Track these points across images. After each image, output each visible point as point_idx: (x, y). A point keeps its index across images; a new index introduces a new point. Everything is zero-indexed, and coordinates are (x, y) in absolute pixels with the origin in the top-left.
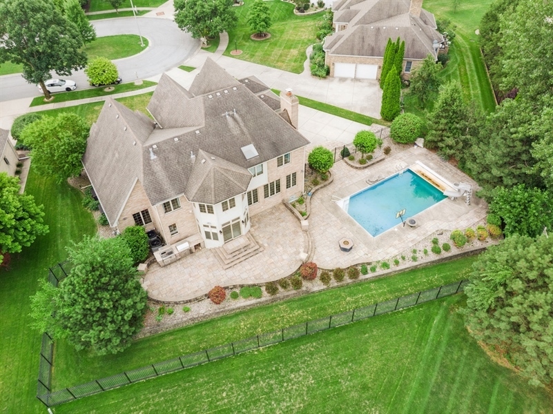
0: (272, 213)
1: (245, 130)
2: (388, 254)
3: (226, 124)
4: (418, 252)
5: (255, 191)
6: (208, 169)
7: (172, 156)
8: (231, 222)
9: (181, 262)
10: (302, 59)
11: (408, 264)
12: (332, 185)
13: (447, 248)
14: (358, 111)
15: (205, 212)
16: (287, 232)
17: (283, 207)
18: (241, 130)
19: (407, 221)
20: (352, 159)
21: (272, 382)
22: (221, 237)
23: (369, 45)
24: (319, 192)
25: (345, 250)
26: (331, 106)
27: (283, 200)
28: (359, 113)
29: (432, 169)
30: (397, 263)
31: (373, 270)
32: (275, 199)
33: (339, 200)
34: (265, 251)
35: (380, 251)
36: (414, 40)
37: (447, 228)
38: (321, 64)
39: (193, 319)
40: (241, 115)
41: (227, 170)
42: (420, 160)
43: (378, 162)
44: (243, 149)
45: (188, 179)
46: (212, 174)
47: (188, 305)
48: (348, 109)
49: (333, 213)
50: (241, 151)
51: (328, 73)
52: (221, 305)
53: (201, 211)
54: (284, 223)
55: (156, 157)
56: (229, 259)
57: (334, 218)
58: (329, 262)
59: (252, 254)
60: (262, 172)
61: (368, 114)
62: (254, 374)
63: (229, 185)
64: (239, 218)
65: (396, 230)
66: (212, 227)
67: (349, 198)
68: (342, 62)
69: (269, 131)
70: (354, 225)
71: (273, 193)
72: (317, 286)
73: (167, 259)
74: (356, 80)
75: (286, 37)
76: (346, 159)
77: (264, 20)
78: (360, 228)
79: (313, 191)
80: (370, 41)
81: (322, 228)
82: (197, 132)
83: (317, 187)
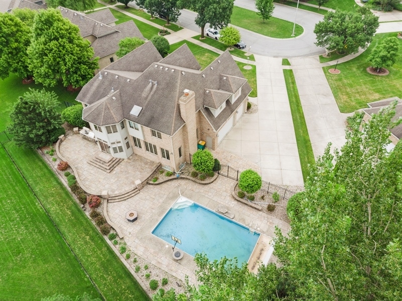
0: (146, 163)
1: (149, 97)
2: (136, 248)
5: (138, 140)
7: (107, 83)
8: (102, 141)
11: (131, 267)
12: (202, 187)
16: (131, 178)
21: (18, 219)
24: (187, 181)
27: (161, 163)
31: (116, 243)
34: (109, 174)
35: (137, 241)
40: (157, 88)
43: (251, 206)
44: (135, 106)
49: (167, 198)
52: (60, 172)
54: (139, 173)
56: (93, 160)
57: (162, 200)
59: (103, 169)
60: (138, 130)
62: (23, 209)
64: (107, 142)
65: (167, 246)
67: (194, 203)
69: (159, 109)
70: (159, 215)
71: (152, 152)
72: (88, 212)
75: (396, 82)
78: (157, 220)
79: (185, 176)
81: (148, 197)
82: (128, 80)
83: (191, 178)
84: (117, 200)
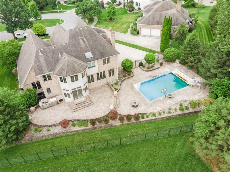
0: (101, 88)
1: (88, 45)
2: (156, 109)
3: (79, 42)
4: (171, 110)
5: (92, 76)
6: (65, 61)
7: (50, 54)
8: (77, 88)
9: (52, 107)
10: (127, 28)
11: (166, 115)
12: (133, 78)
13: (187, 108)
14: (150, 48)
15: (63, 82)
16: (107, 97)
17: (107, 86)
18: (86, 46)
19: (167, 95)
20: (144, 67)
22: (72, 96)
23: (157, 20)
24: (126, 80)
25: (134, 106)
26: (137, 46)
27: (107, 82)
28: (150, 49)
29: (182, 73)
30: (160, 114)
31: (147, 117)
32: (103, 81)
33: (135, 84)
34: (94, 105)
36: (177, 18)
37: (188, 99)
38: (135, 29)
39: (51, 135)
40: (87, 39)
41: (75, 62)
42: (177, 69)
43: (156, 69)
44: (85, 54)
45: (56, 65)
46: (67, 63)
47: (50, 128)
48: (145, 47)
49: (131, 90)
50: (84, 55)
51: (138, 33)
52: (66, 129)
53: (61, 81)
54: (106, 93)
55: (42, 54)
56: (75, 107)
57: (131, 92)
58: (125, 112)
59: (87, 106)
60: (95, 66)
61: (154, 49)
63: (74, 69)
64: (81, 87)
65: (161, 99)
66: (67, 90)
67: (140, 84)
68: (144, 28)
70: (141, 95)
71: (102, 78)
72: (117, 123)
73: (45, 105)
74: (150, 36)
75: (122, 20)
76: (140, 67)
77: (113, 13)
78: (143, 97)
79: (123, 80)
80: (157, 18)
81: (124, 96)
82: (64, 45)
83: (125, 78)
84: (117, 108)
